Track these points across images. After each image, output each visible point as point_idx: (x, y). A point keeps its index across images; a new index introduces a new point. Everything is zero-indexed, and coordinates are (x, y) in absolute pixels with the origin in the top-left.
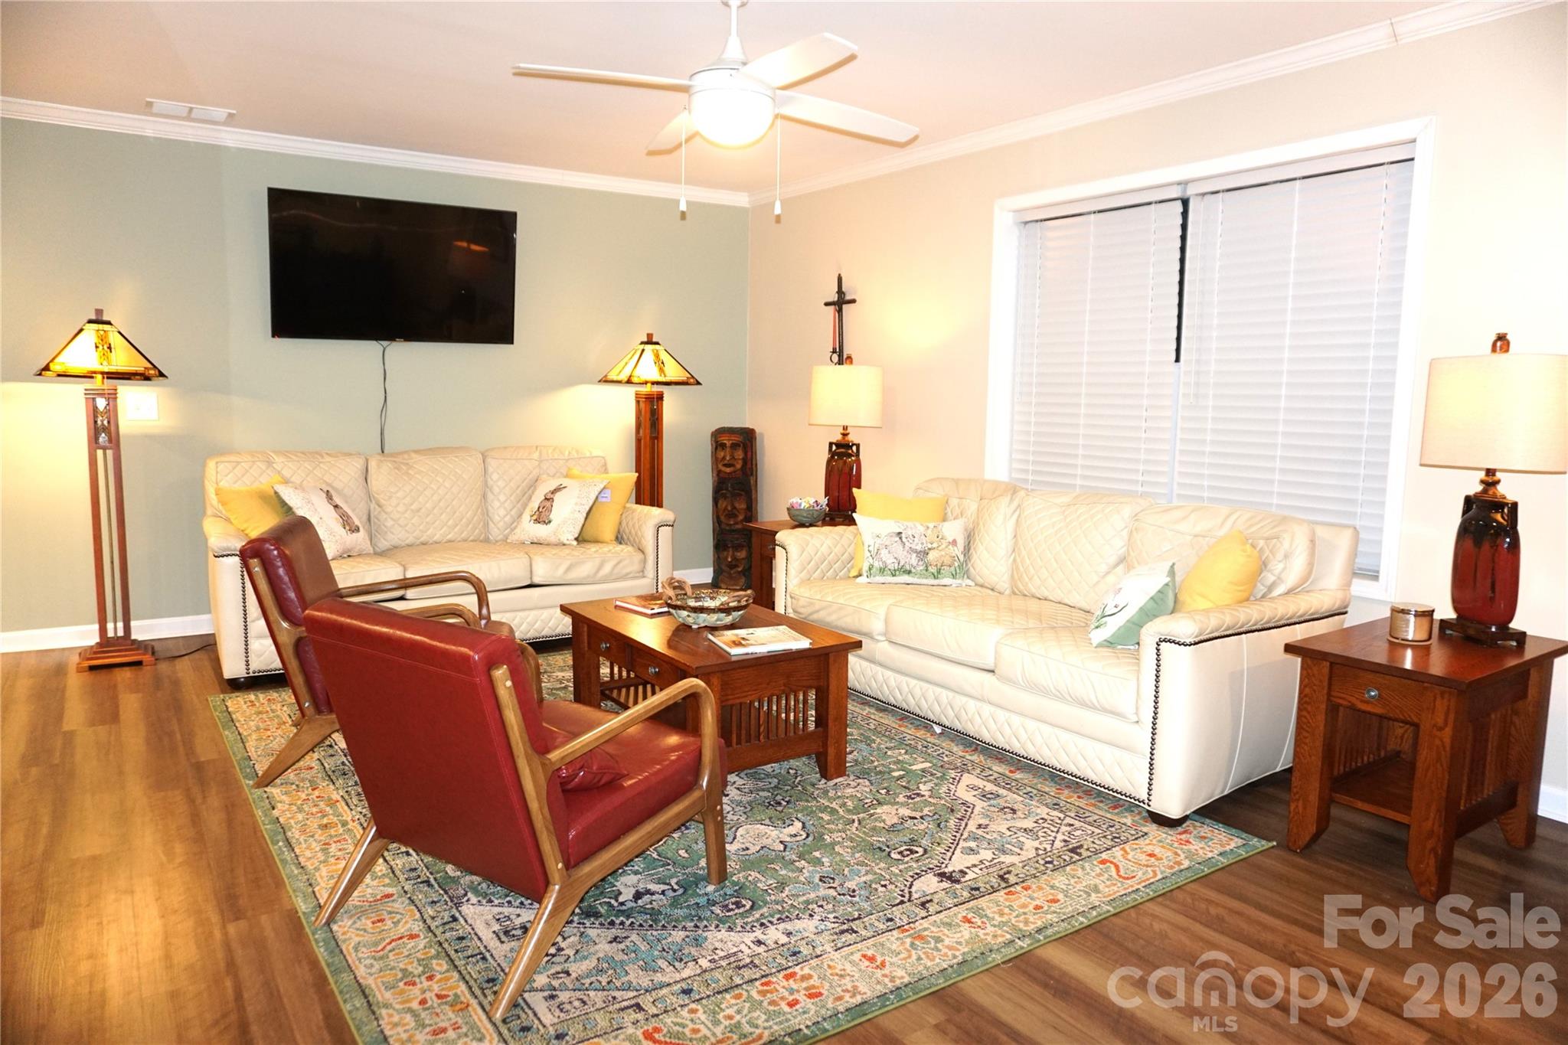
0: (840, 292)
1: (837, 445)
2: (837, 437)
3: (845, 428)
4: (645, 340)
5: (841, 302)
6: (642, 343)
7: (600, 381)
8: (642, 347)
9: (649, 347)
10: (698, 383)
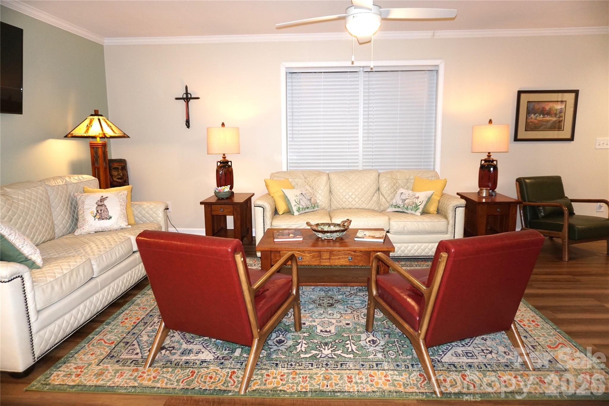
0: (187, 93)
1: (220, 162)
2: (221, 159)
3: (224, 155)
4: (94, 113)
5: (187, 98)
6: (92, 115)
7: (66, 136)
8: (91, 117)
9: (96, 118)
10: (129, 137)
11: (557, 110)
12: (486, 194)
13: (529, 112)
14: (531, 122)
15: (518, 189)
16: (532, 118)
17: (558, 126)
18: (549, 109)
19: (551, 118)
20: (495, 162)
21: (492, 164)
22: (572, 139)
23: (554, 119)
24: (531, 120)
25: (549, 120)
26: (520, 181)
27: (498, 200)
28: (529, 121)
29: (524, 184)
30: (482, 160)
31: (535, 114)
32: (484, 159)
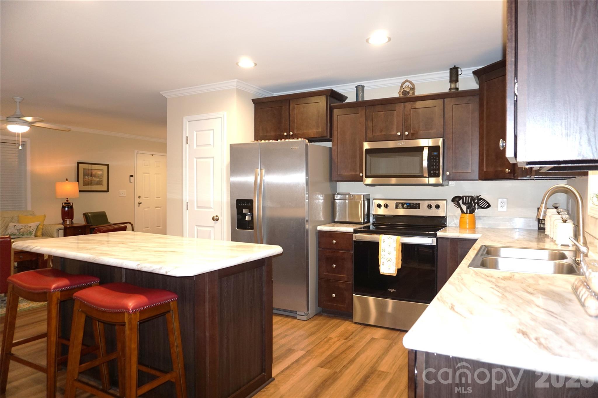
11: (99, 174)
12: (69, 223)
13: (84, 175)
14: (86, 180)
15: (85, 220)
16: (86, 178)
17: (100, 183)
18: (95, 173)
19: (96, 179)
20: (71, 204)
21: (70, 205)
22: (108, 191)
23: (98, 179)
24: (86, 179)
25: (96, 180)
26: (85, 215)
27: (74, 225)
28: (84, 180)
29: (88, 216)
30: (63, 203)
31: (87, 176)
32: (64, 202)
